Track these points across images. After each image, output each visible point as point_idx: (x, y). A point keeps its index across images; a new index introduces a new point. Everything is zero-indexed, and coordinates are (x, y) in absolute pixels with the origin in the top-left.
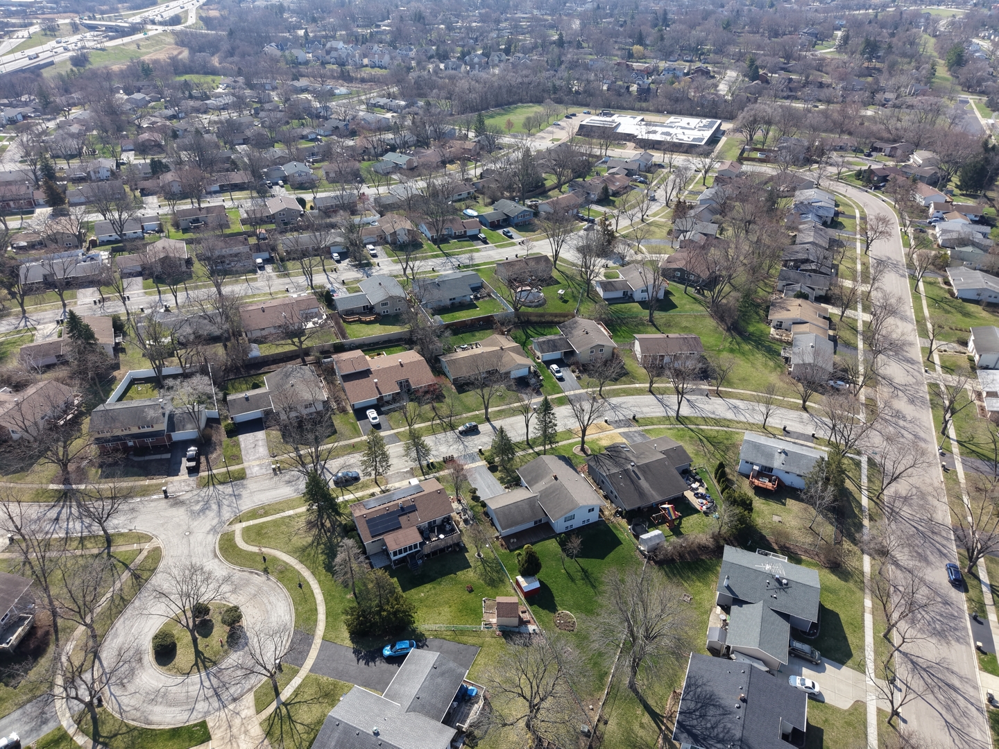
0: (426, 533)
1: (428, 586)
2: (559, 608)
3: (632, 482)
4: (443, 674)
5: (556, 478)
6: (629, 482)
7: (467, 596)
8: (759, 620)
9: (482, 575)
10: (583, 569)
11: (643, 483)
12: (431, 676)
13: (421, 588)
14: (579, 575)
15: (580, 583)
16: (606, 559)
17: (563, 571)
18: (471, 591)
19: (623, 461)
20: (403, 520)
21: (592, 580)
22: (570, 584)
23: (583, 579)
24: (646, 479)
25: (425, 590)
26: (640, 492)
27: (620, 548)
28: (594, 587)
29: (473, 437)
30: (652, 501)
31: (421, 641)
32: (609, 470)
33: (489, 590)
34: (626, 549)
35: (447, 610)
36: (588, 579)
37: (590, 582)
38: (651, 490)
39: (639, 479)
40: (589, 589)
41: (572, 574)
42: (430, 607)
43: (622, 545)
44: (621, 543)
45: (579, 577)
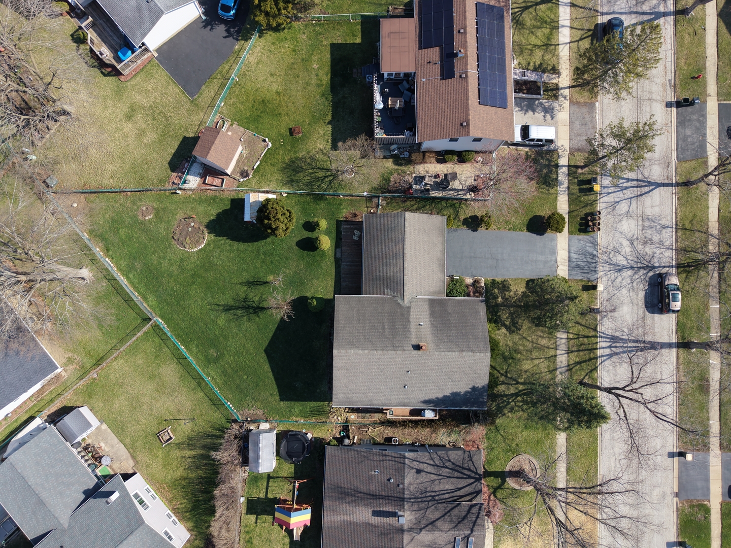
1: (326, 79)
2: (212, 236)
3: (374, 496)
5: (418, 347)
6: (374, 488)
7: (286, 122)
8: (44, 495)
9: (313, 159)
10: (263, 309)
11: (363, 514)
13: (327, 68)
14: (254, 296)
15: (242, 291)
16: (264, 355)
17: (270, 278)
18: (291, 132)
19: (432, 515)
20: (434, 53)
21: (239, 312)
22: (246, 276)
23: (245, 300)
24: (368, 525)
25: (321, 73)
26: (348, 494)
27: (275, 391)
28: (228, 309)
29: (642, 294)
30: (327, 503)
31: (238, 32)
32: (419, 471)
33: (284, 157)
34: (270, 399)
35: (275, 87)
36: (243, 308)
37: (237, 308)
38: (347, 518)
39: (376, 513)
40: (227, 299)
41: (262, 288)
42: (291, 67)
43: (278, 398)
44: (281, 400)
45: (251, 295)
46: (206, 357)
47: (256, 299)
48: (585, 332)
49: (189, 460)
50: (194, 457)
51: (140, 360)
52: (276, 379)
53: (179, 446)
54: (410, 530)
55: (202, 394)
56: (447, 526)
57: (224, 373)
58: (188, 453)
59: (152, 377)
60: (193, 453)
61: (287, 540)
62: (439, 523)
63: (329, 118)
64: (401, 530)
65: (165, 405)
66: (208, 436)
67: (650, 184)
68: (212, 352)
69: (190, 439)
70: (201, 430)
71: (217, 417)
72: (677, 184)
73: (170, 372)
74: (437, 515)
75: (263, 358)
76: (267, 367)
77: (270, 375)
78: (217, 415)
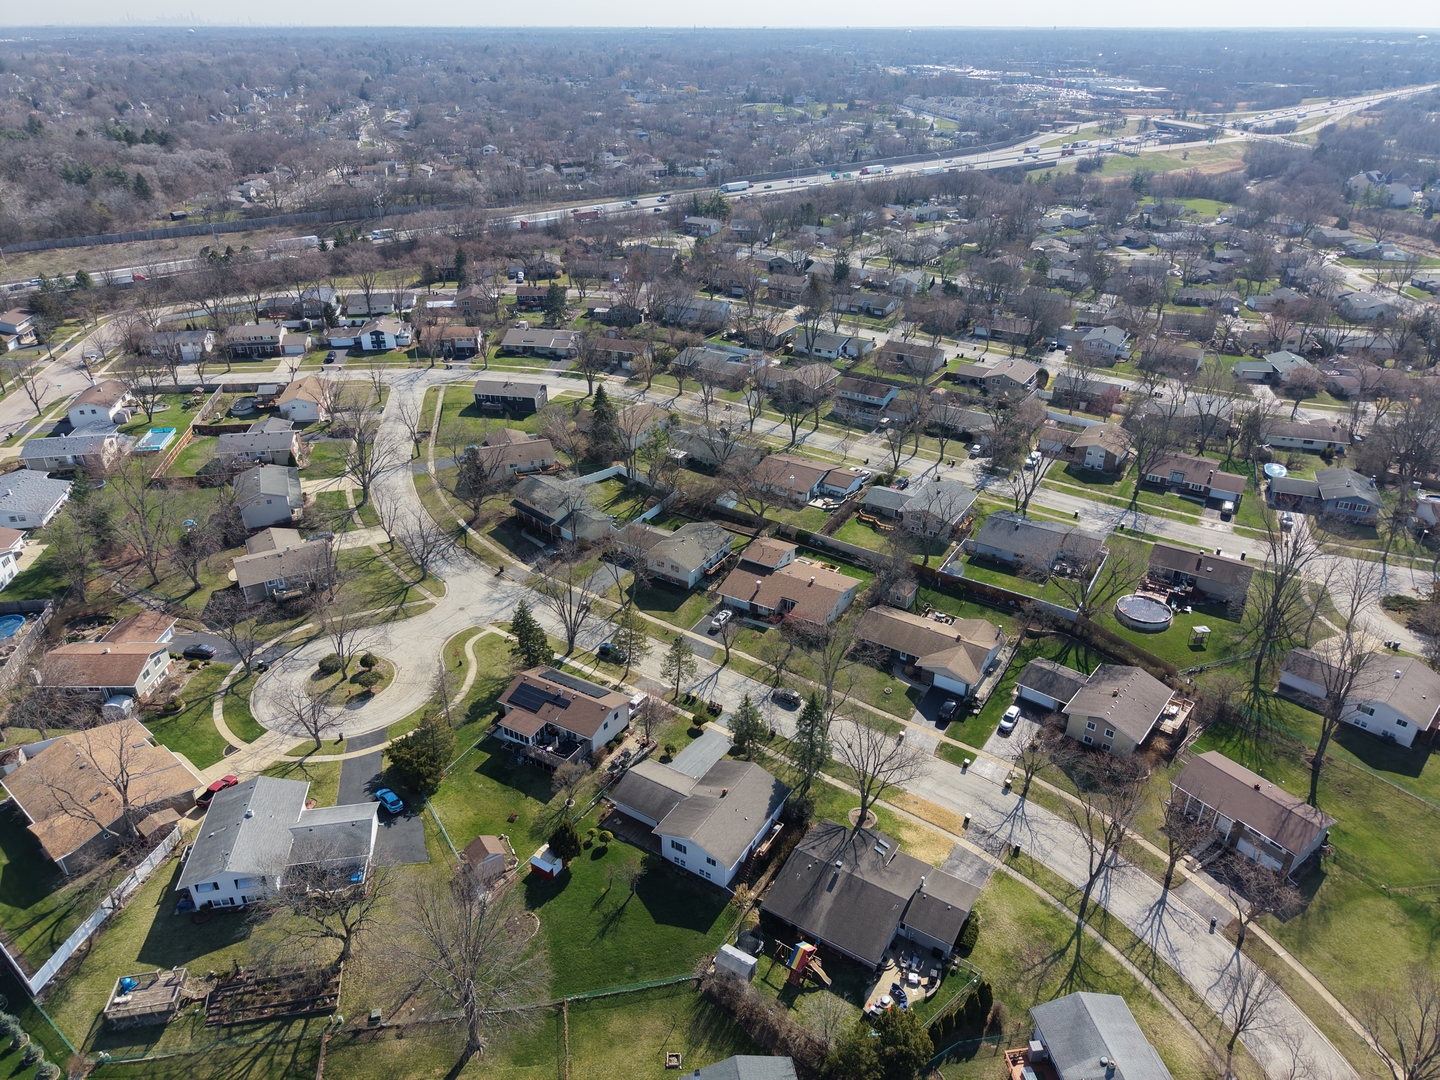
0: (548, 734)
1: (496, 784)
2: (538, 910)
3: (816, 884)
4: (350, 835)
5: (724, 794)
6: (810, 881)
7: (501, 820)
9: (541, 818)
10: (623, 908)
11: (826, 900)
12: (341, 827)
13: (489, 781)
14: (608, 908)
15: (597, 916)
16: (659, 926)
17: (603, 890)
18: (511, 820)
19: (850, 854)
20: (546, 707)
21: (612, 927)
22: (587, 907)
23: (605, 916)
24: (837, 899)
25: (488, 785)
26: (806, 903)
27: (695, 934)
28: (602, 934)
29: (780, 709)
30: (805, 927)
31: (412, 812)
32: (813, 848)
33: (523, 835)
34: (699, 942)
35: (471, 814)
36: (610, 922)
37: (607, 927)
38: (824, 914)
39: (830, 889)
40: (594, 930)
41: (606, 900)
42: (467, 798)
43: (702, 935)
44: (705, 933)
45: (605, 911)
46: (629, 978)
47: (611, 908)
48: (784, 745)
49: (709, 1053)
50: (709, 1048)
51: (588, 1045)
52: (686, 927)
53: (690, 1054)
54: (853, 870)
55: (657, 1002)
56: (863, 850)
57: (653, 969)
58: (702, 1051)
59: (611, 1044)
60: (705, 1045)
61: (827, 993)
62: (858, 853)
63: (523, 795)
64: (850, 876)
65: (645, 1048)
66: (698, 1021)
67: (713, 676)
68: (629, 969)
69: (689, 1042)
70: (687, 1024)
71: (686, 1000)
72: (723, 665)
73: (618, 1023)
74: (852, 853)
75: (662, 928)
76: (671, 929)
77: (679, 929)
78: (684, 998)
